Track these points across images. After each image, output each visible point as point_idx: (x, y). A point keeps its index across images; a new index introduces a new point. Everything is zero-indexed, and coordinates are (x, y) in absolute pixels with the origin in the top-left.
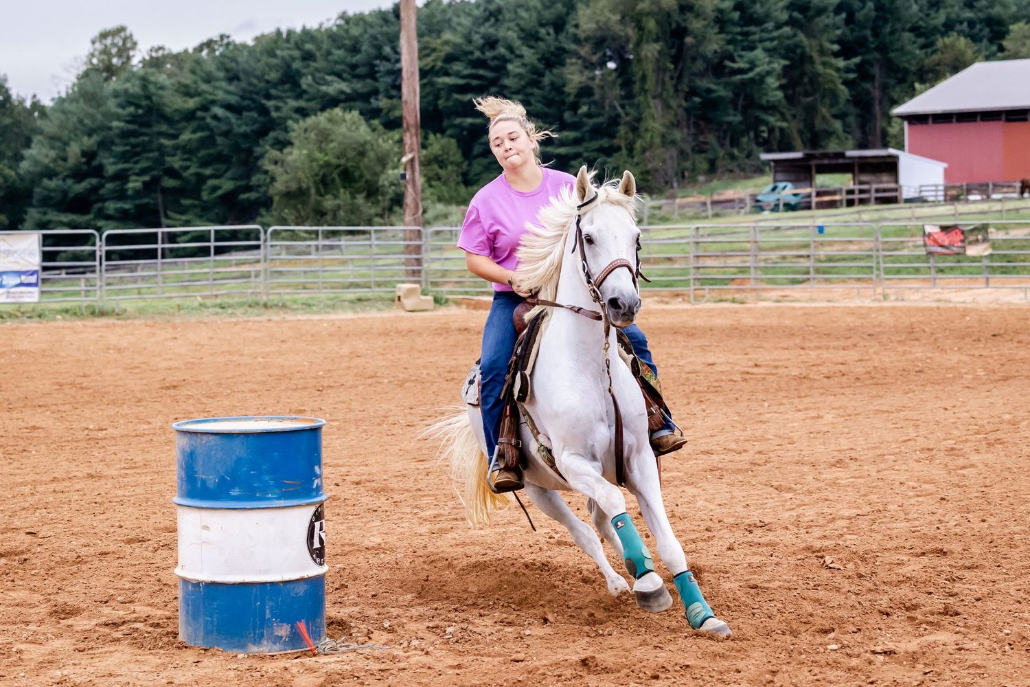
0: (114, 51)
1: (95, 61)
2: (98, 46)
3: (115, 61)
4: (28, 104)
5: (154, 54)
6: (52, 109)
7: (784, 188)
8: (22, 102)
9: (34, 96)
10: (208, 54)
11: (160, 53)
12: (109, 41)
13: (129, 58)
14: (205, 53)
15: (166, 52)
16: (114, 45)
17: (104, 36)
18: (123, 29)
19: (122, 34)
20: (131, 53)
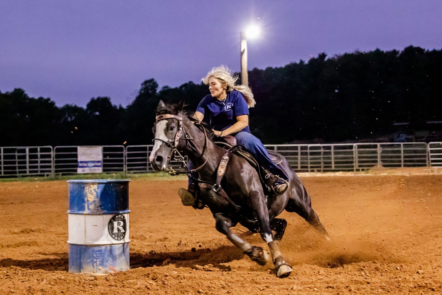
0: (150, 88)
1: (142, 92)
2: (144, 86)
3: (150, 92)
4: (118, 108)
5: (165, 89)
6: (127, 109)
7: (402, 136)
8: (116, 107)
9: (120, 105)
10: (185, 89)
11: (166, 89)
12: (148, 84)
13: (155, 90)
14: (184, 88)
15: (169, 88)
16: (150, 86)
17: (146, 82)
18: (152, 80)
19: (152, 82)
20: (156, 89)
